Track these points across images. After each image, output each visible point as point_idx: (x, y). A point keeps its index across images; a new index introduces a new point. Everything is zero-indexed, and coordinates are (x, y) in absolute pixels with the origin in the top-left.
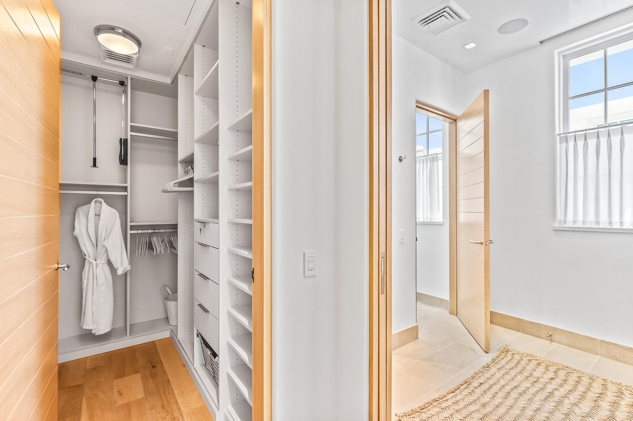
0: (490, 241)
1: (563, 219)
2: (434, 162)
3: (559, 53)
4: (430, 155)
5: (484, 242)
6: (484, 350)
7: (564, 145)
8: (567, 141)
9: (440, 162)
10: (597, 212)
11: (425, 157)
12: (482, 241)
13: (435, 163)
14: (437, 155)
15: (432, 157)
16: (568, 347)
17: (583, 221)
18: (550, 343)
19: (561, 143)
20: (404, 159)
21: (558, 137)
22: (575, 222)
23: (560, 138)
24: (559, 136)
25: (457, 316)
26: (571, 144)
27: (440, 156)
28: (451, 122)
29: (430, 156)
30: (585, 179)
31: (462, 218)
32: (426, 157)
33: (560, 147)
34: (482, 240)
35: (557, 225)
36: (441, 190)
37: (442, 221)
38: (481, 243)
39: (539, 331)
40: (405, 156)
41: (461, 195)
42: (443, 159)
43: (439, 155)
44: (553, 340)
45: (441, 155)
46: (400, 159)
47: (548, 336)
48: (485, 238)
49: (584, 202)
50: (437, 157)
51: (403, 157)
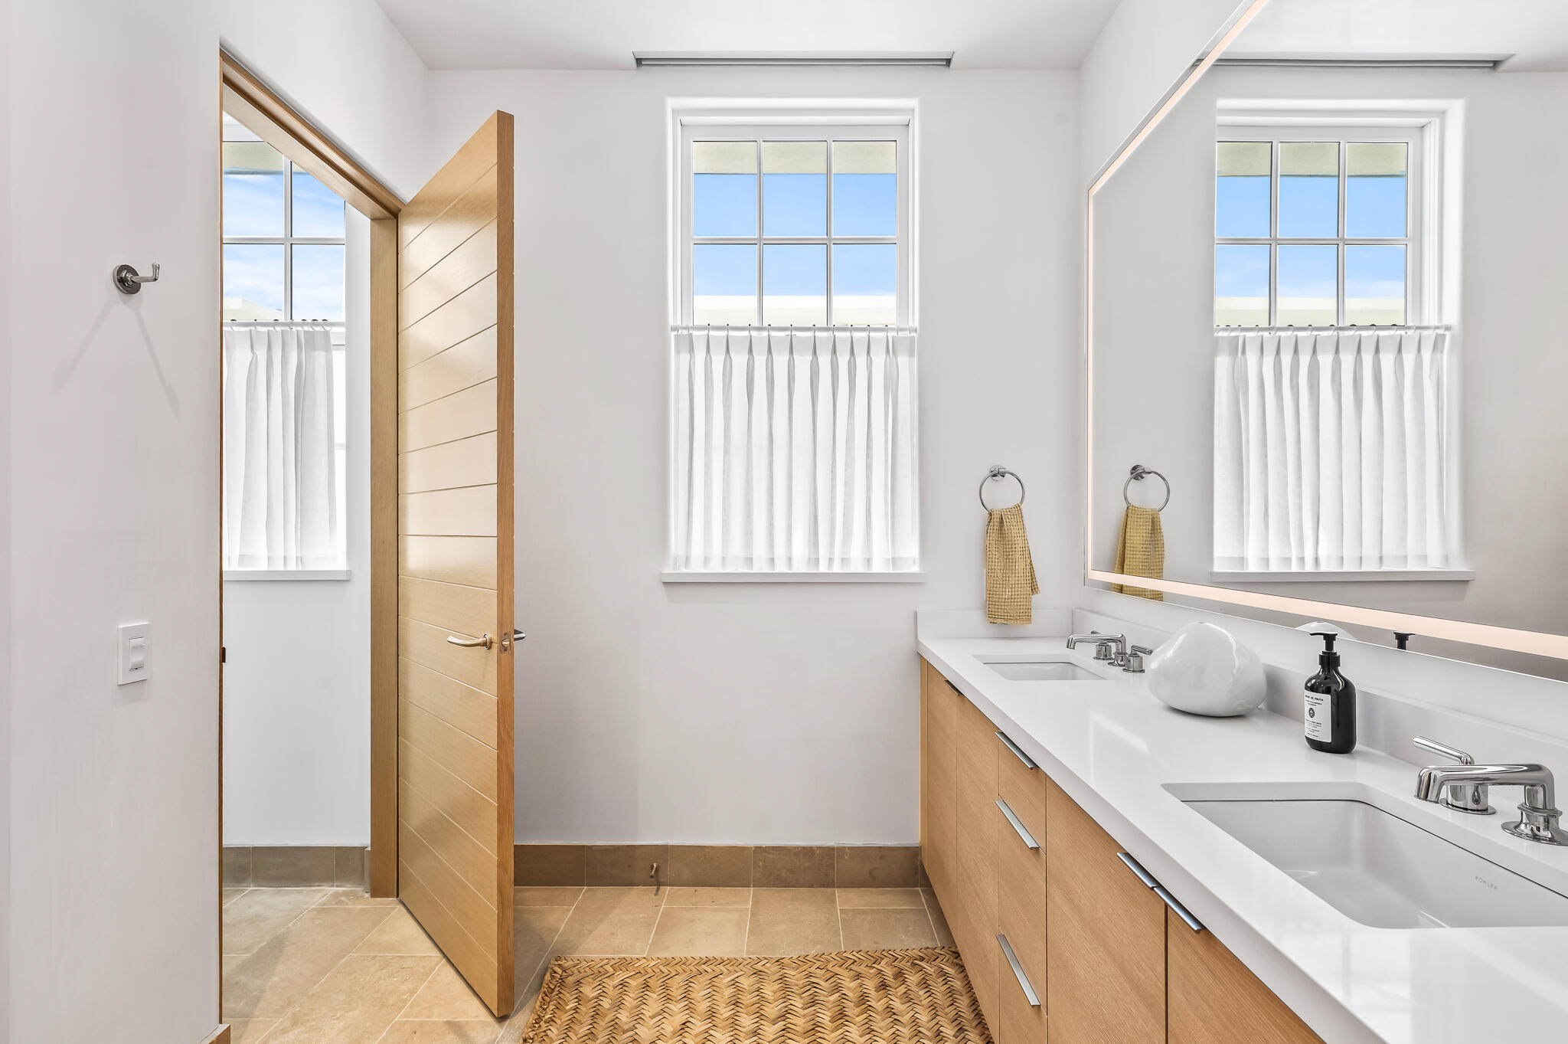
0: (517, 632)
1: (681, 553)
2: (315, 350)
3: (676, 112)
4: (297, 324)
5: (495, 638)
6: (496, 1014)
7: (685, 357)
8: (691, 350)
9: (339, 358)
10: (748, 533)
11: (278, 329)
12: (488, 636)
13: (320, 356)
14: (327, 328)
15: (305, 331)
16: (693, 889)
17: (723, 558)
18: (656, 895)
19: (678, 352)
20: (146, 280)
21: (673, 334)
22: (706, 560)
23: (677, 337)
24: (676, 333)
25: (398, 896)
26: (700, 356)
27: (337, 334)
28: (378, 215)
29: (300, 329)
30: (727, 452)
31: (417, 555)
32: (283, 328)
33: (678, 363)
34: (492, 634)
35: (670, 570)
36: (340, 456)
37: (345, 569)
38: (484, 644)
39: (629, 866)
40: (156, 268)
41: (414, 477)
42: (349, 345)
43: (334, 329)
44: (662, 880)
45: (343, 329)
46: (122, 281)
47: (652, 877)
48: (501, 624)
49: (724, 510)
50: (327, 334)
51: (144, 271)
